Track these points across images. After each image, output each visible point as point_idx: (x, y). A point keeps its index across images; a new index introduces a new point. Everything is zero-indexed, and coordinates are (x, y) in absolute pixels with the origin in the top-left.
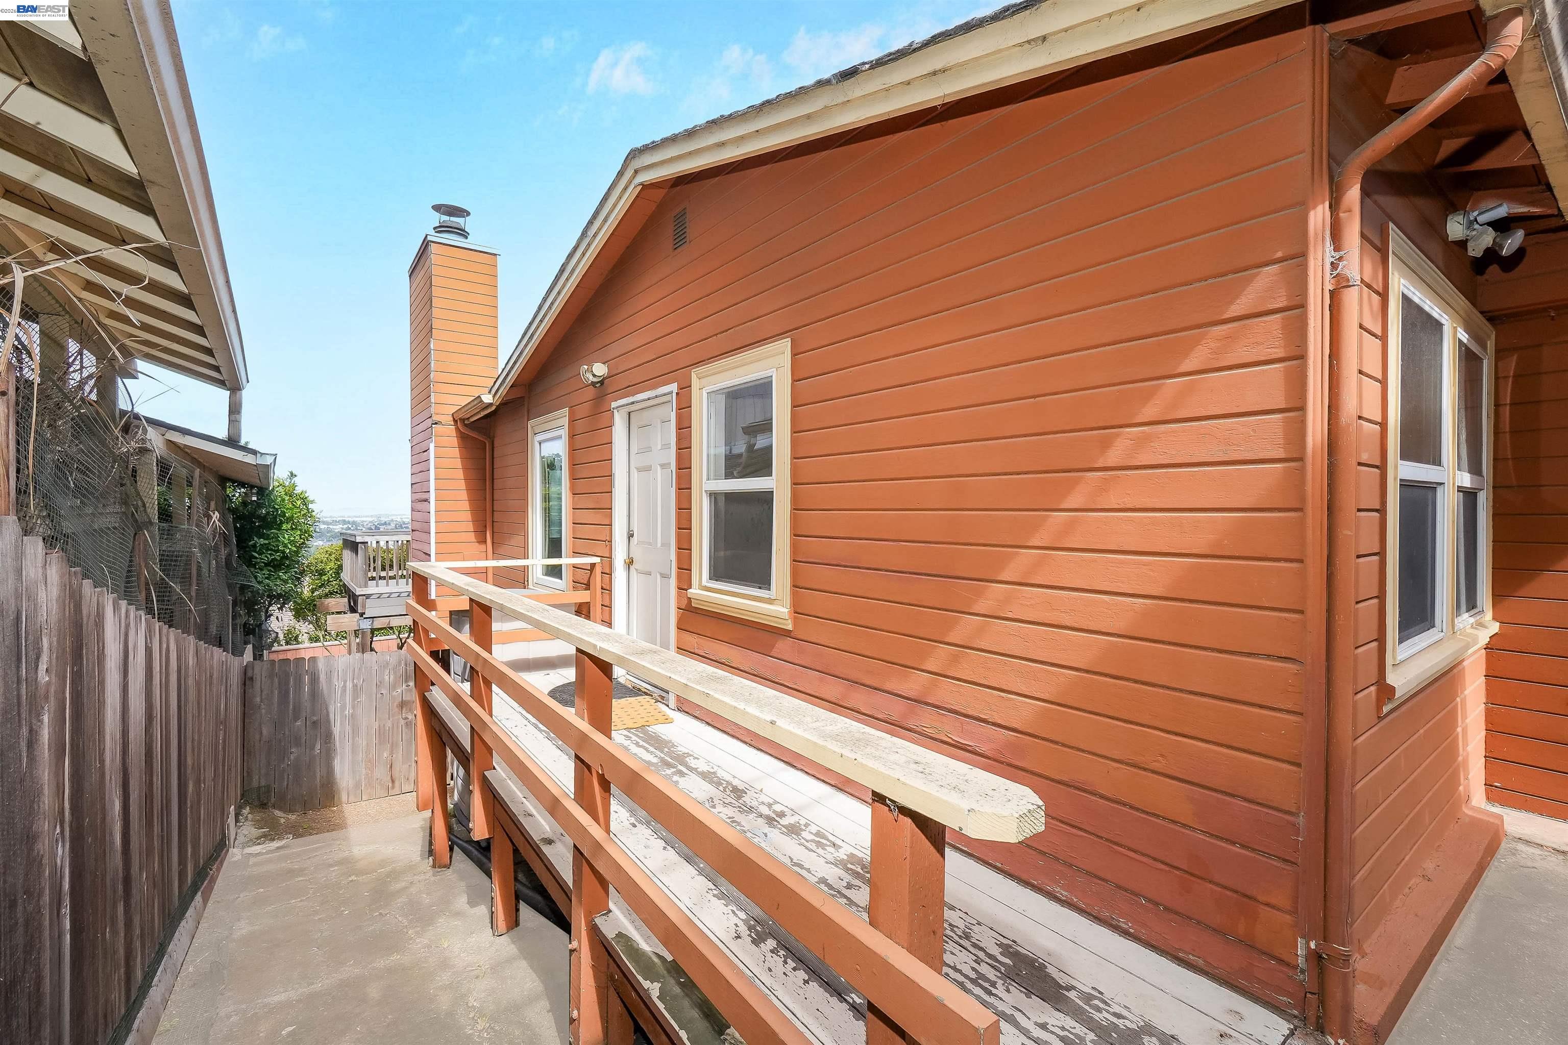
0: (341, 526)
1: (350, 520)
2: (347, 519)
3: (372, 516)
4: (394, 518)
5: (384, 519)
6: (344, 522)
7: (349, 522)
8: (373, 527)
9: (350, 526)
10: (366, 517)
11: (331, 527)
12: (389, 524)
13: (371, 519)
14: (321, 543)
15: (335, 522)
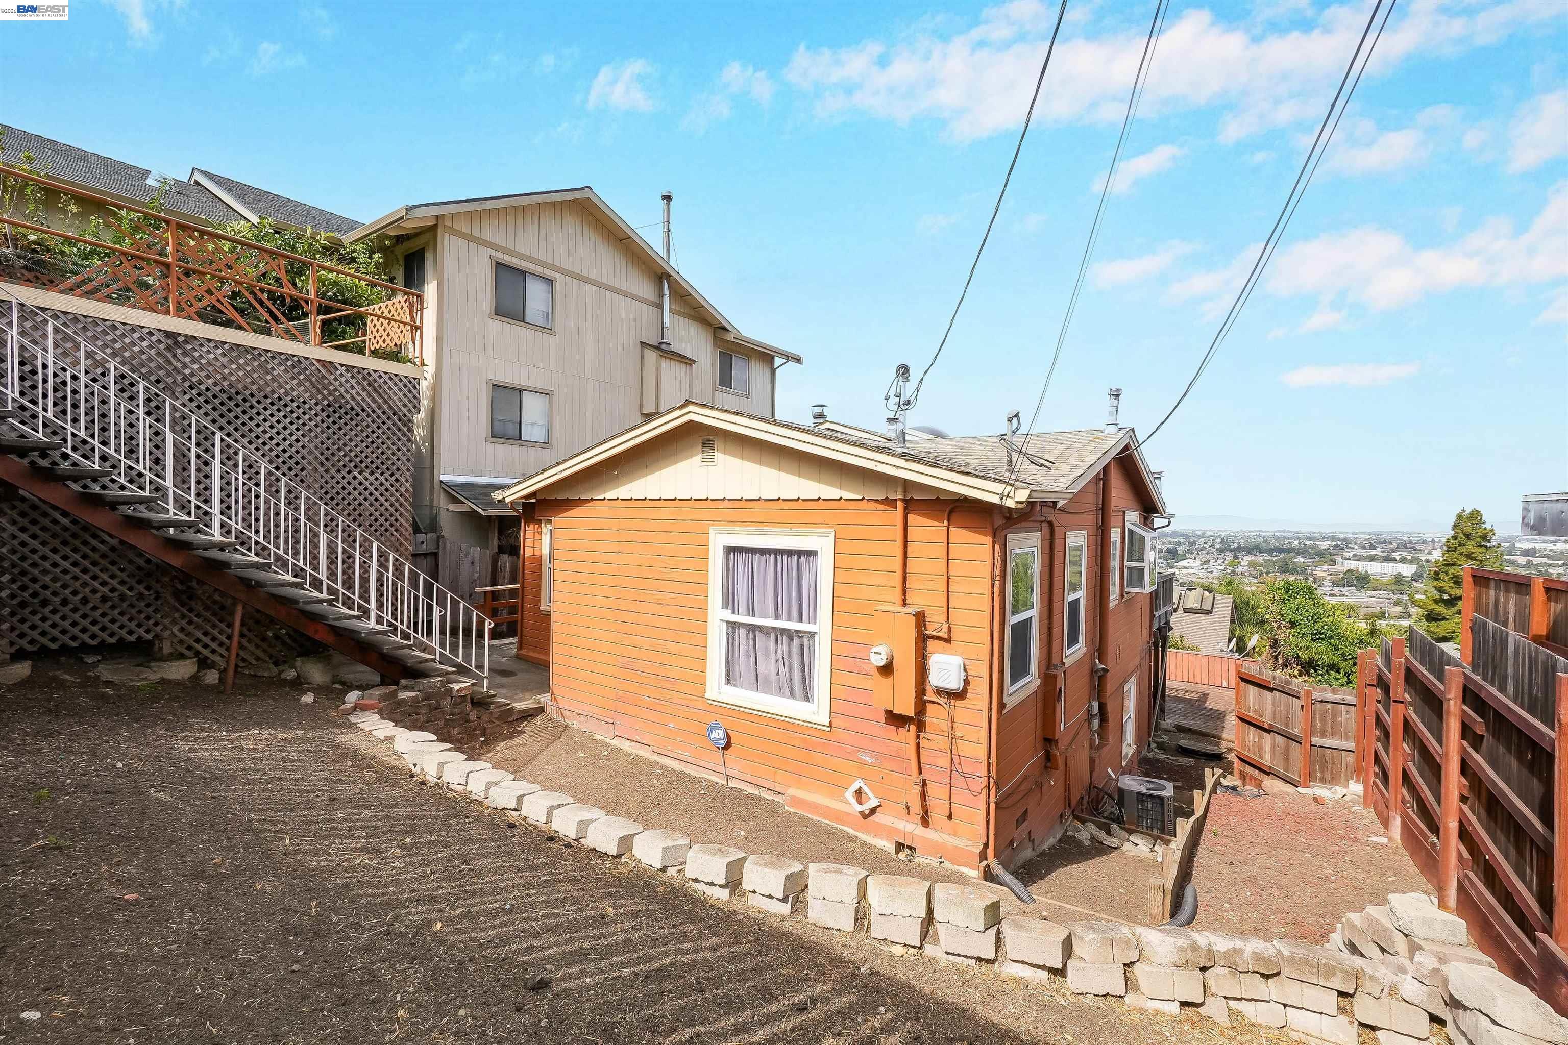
0: (1329, 543)
1: (1342, 536)
2: (1338, 536)
3: (1369, 533)
4: (1398, 536)
5: (1383, 537)
6: (1333, 538)
7: (1339, 539)
8: (1367, 546)
9: (1339, 543)
10: (1364, 533)
11: (1317, 543)
12: (1390, 543)
13: (1368, 537)
14: (1302, 560)
15: (1324, 538)
